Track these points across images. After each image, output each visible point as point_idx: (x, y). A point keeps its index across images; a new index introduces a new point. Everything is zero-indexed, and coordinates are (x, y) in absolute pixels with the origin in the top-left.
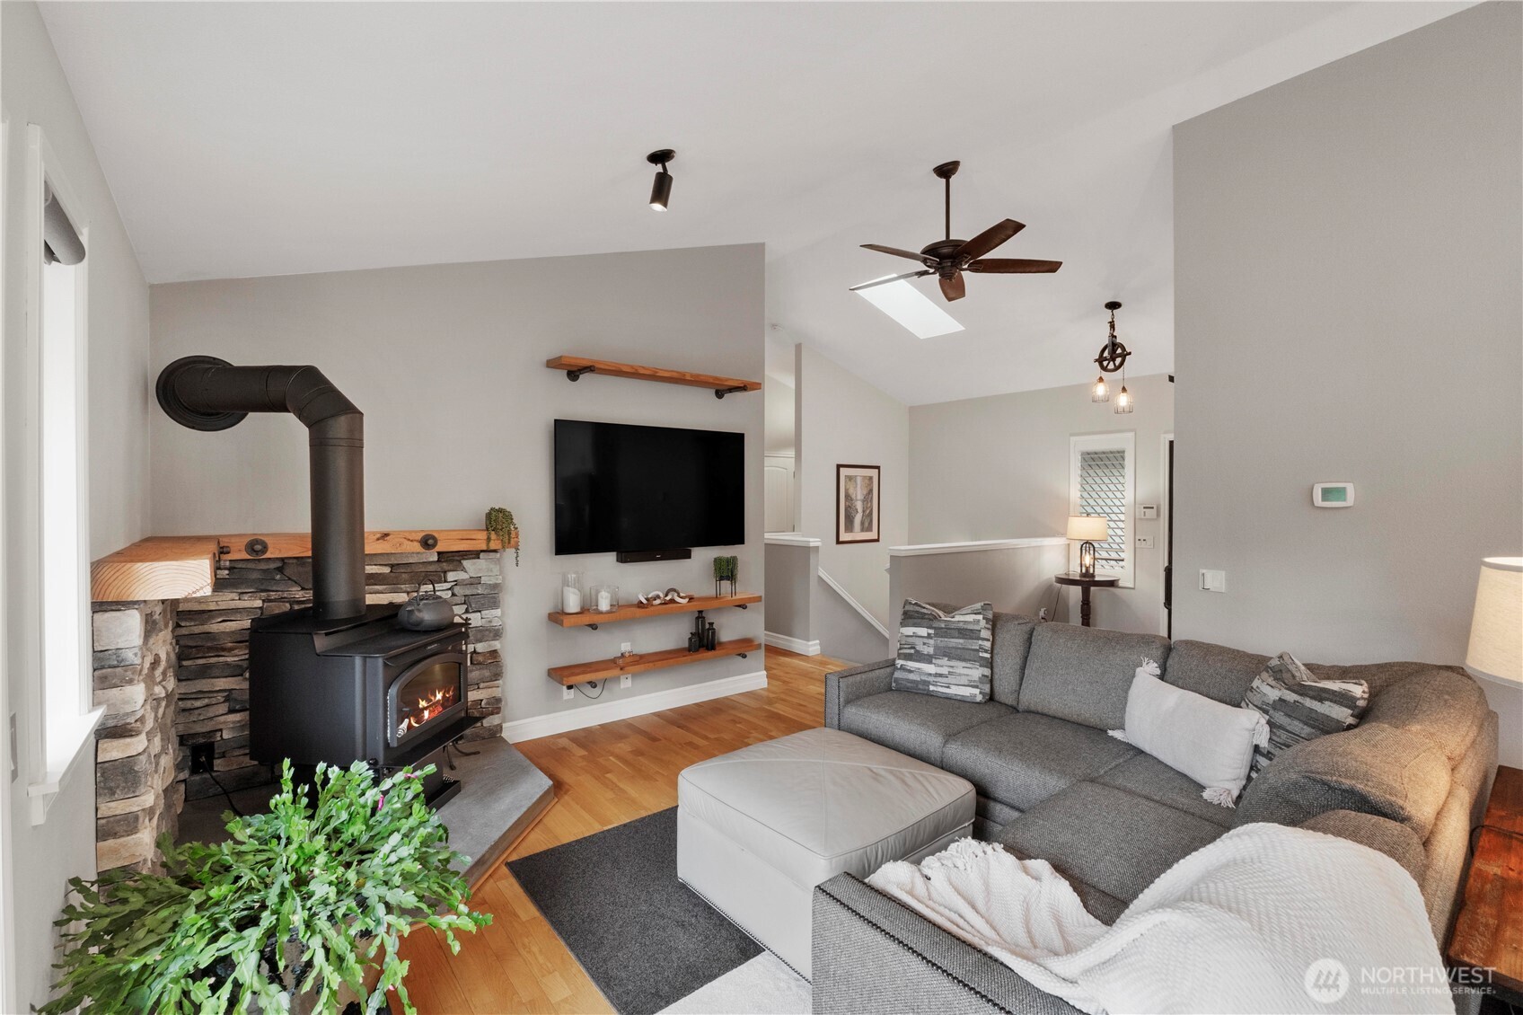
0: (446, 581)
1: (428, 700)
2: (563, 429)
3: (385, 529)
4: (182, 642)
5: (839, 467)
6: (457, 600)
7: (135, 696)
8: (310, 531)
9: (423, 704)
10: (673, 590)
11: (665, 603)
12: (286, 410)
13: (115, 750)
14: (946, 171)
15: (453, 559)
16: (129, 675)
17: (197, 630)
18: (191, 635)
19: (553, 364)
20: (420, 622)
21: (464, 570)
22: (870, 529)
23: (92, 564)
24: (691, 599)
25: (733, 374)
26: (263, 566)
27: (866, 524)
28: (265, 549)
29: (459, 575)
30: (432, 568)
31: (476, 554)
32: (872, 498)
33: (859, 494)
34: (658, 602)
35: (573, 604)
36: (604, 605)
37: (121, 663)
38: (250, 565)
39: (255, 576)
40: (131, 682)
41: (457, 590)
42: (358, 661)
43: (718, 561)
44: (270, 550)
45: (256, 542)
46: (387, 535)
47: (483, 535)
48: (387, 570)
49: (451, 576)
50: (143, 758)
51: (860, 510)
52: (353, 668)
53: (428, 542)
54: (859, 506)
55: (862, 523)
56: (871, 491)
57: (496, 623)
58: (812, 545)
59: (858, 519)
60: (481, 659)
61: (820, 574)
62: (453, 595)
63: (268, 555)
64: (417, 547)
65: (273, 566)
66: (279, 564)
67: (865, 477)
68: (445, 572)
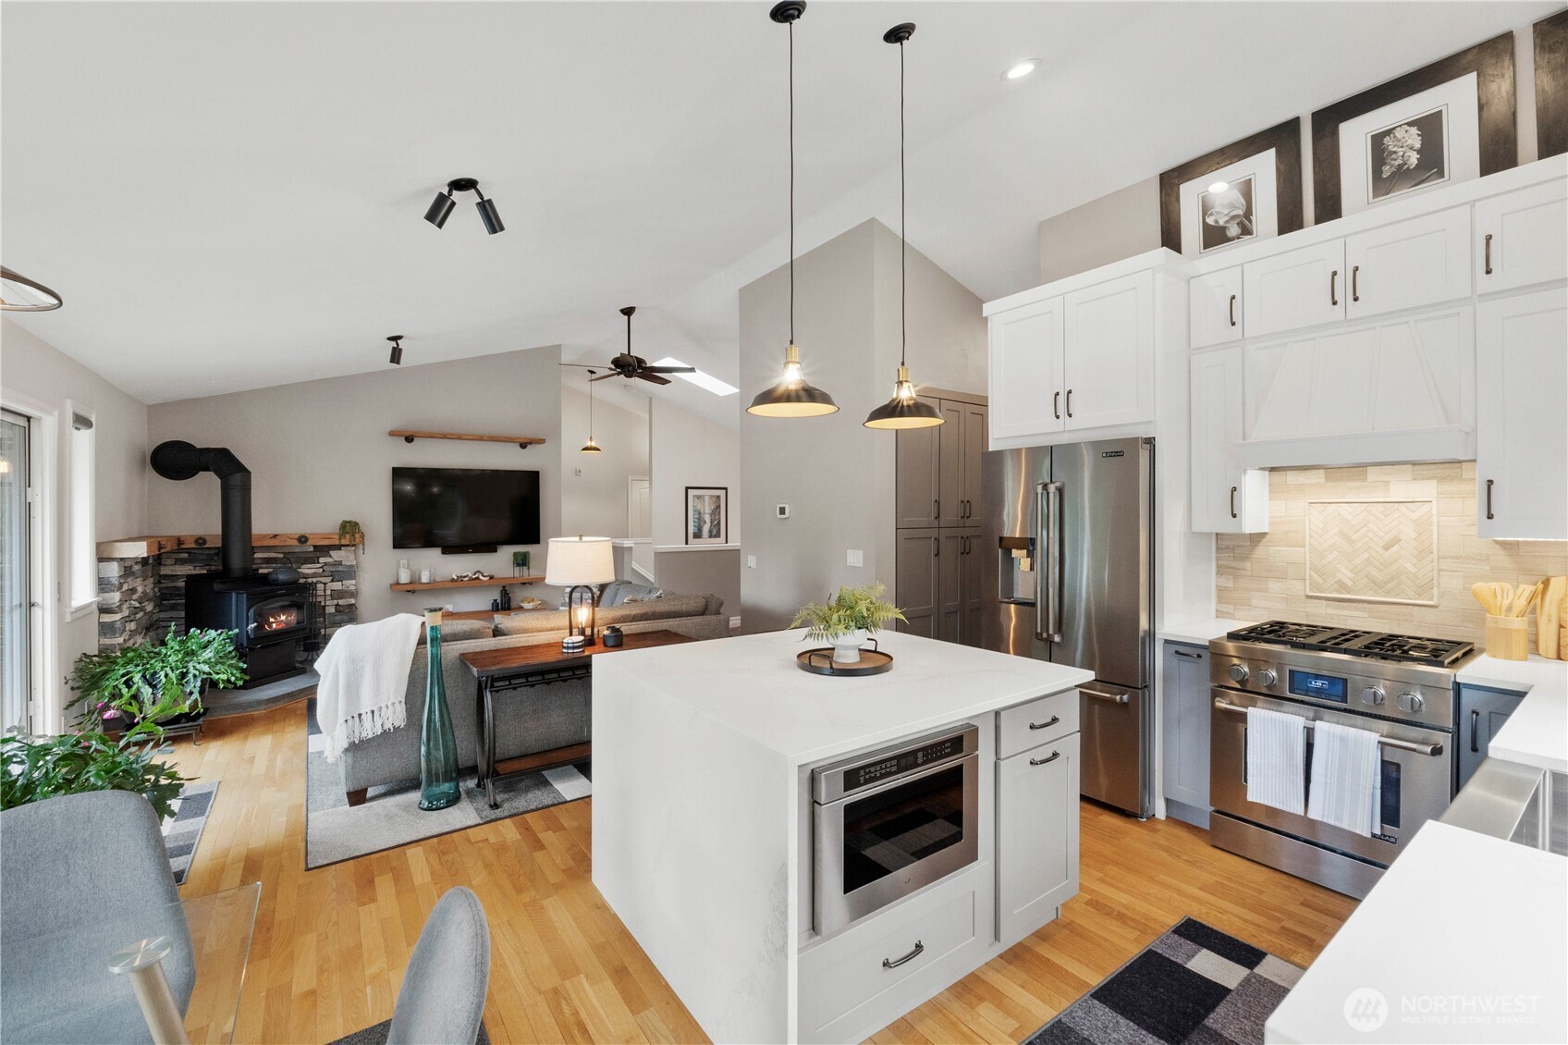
0: (318, 563)
1: (275, 619)
2: (399, 474)
3: (277, 533)
4: (163, 591)
5: (687, 488)
6: (325, 574)
7: (115, 597)
8: (220, 533)
9: (272, 620)
10: (479, 572)
11: (473, 579)
12: (209, 470)
13: (107, 618)
14: (628, 312)
15: (323, 550)
16: (113, 588)
17: (170, 585)
18: (167, 588)
19: (393, 434)
20: (277, 580)
21: (330, 557)
22: (718, 535)
23: (97, 543)
24: (491, 577)
25: (527, 433)
26: (207, 552)
27: (714, 532)
28: (205, 542)
29: (328, 560)
30: (309, 555)
31: (339, 547)
32: (719, 512)
33: (707, 509)
34: (467, 579)
35: (404, 578)
36: (425, 579)
37: (109, 583)
38: (196, 551)
39: (202, 557)
40: (113, 591)
41: (325, 568)
42: (234, 595)
43: (515, 554)
44: (208, 543)
45: (200, 538)
46: (277, 535)
47: (337, 537)
48: (281, 556)
49: (322, 560)
50: (118, 623)
51: (708, 521)
52: (231, 598)
53: (303, 539)
54: (707, 518)
55: (710, 531)
56: (719, 507)
57: (353, 588)
58: (625, 546)
59: (706, 529)
60: (341, 608)
61: (633, 566)
62: (324, 571)
63: (207, 546)
64: (296, 543)
65: (213, 552)
66: (217, 551)
67: (712, 496)
68: (318, 558)
